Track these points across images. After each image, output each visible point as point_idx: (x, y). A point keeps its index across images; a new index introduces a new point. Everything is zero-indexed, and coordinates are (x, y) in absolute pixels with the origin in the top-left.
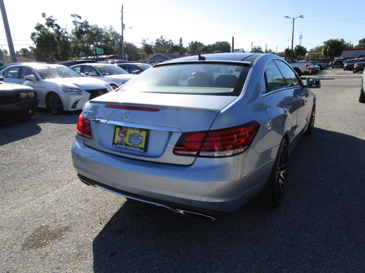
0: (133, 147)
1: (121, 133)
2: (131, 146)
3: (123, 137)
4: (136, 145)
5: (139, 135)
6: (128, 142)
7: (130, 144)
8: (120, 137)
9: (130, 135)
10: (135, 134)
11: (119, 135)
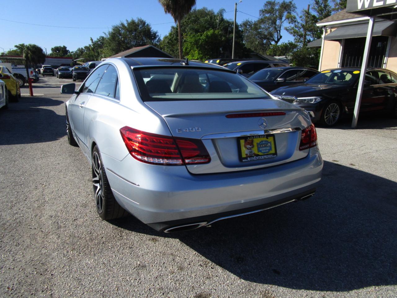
0: (265, 155)
1: (247, 145)
2: (263, 155)
3: (250, 148)
4: (266, 152)
5: (267, 141)
6: (258, 152)
7: (260, 153)
8: (248, 149)
9: (258, 144)
10: (262, 141)
11: (245, 147)
